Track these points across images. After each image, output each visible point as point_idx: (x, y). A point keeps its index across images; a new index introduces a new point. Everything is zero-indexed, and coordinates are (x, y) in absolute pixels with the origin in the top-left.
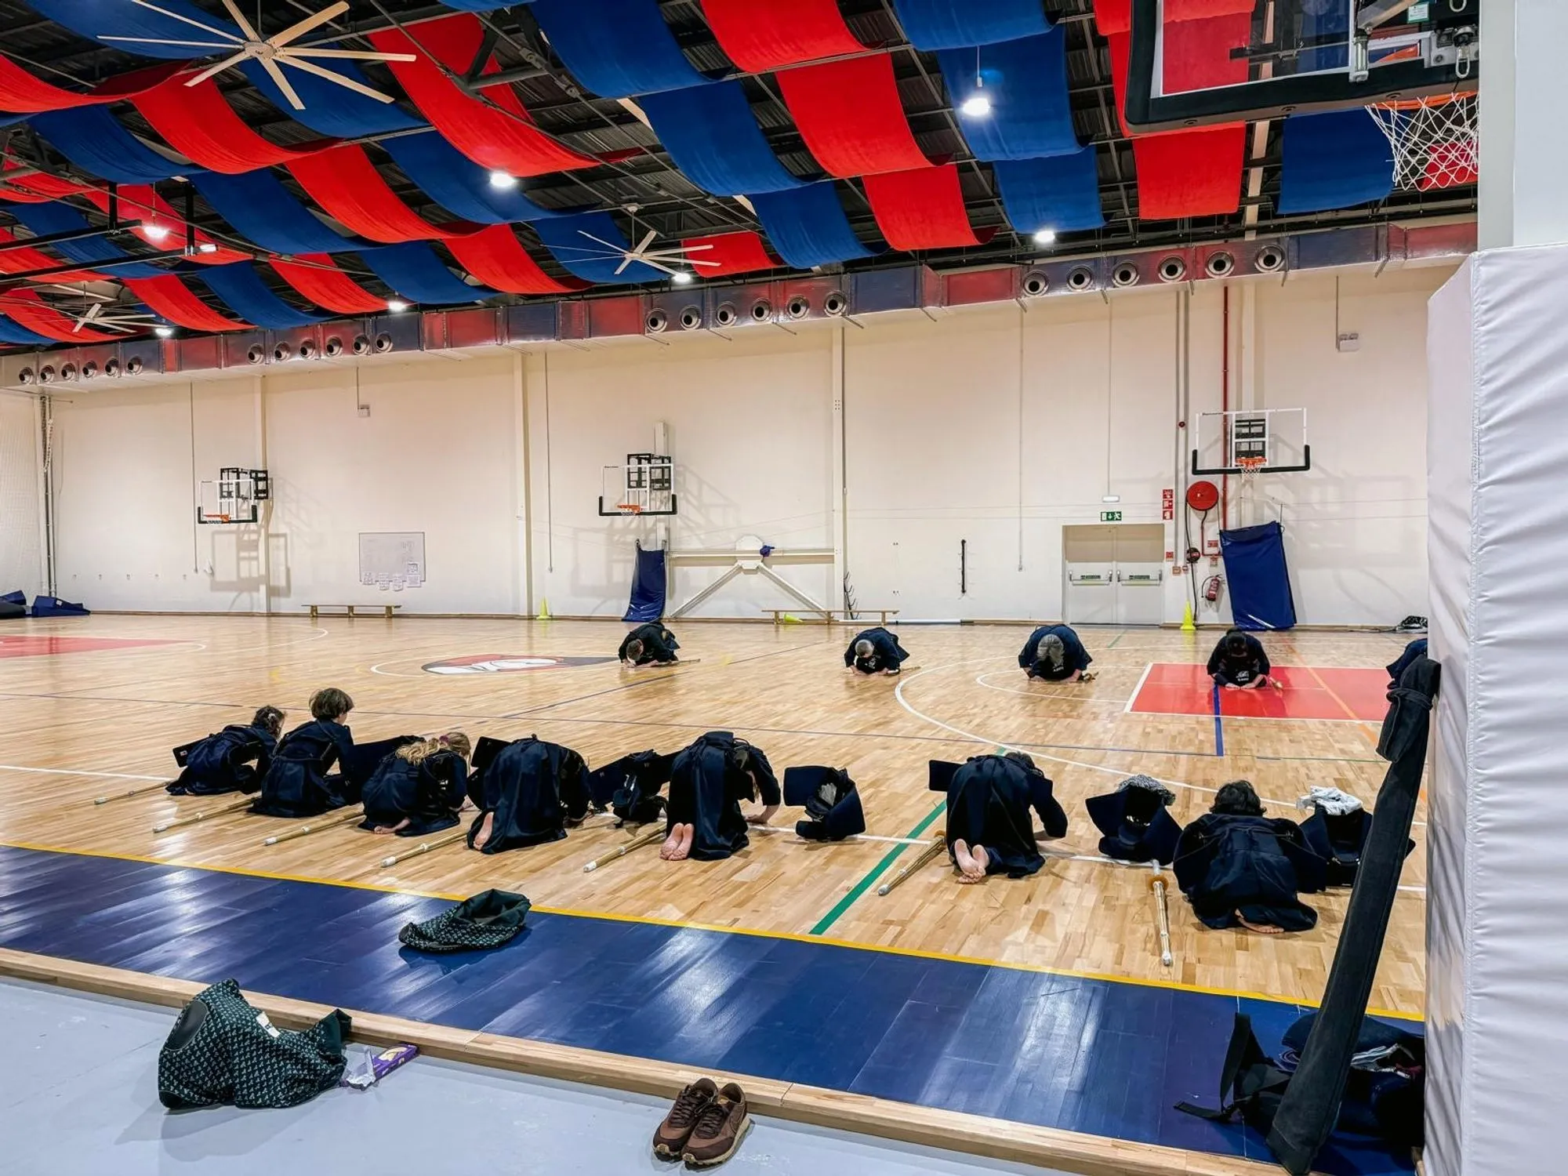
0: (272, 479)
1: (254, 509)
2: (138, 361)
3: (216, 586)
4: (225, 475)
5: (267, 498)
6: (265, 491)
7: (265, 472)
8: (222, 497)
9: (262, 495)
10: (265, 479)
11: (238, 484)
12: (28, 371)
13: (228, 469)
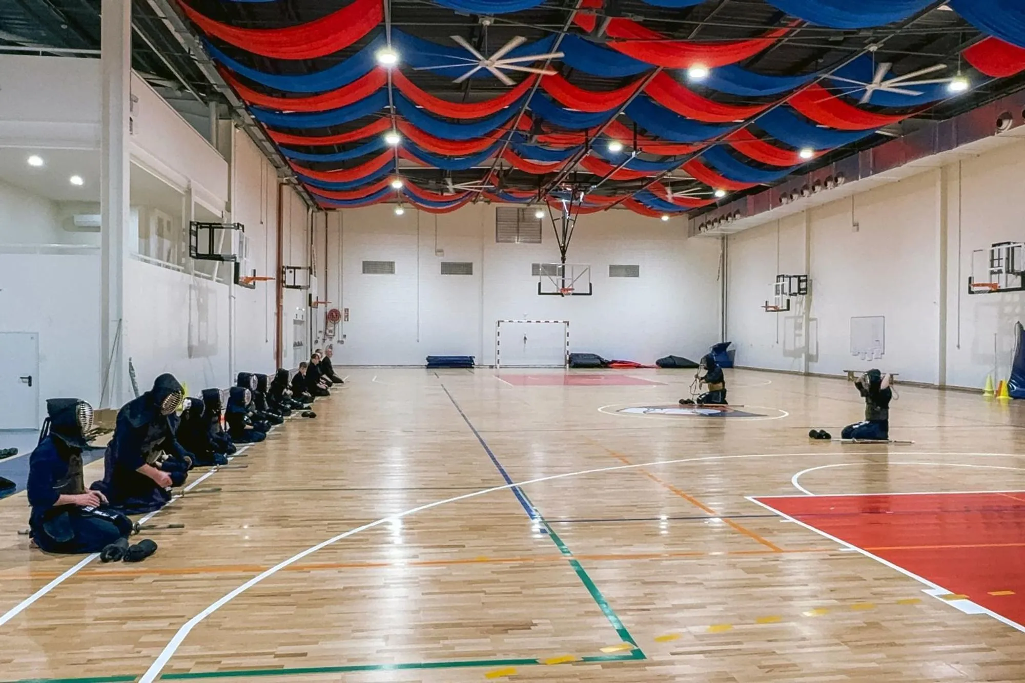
0: (811, 280)
1: (788, 301)
2: (738, 212)
3: (787, 353)
4: (781, 279)
5: (806, 293)
6: (806, 289)
7: (806, 276)
8: (777, 293)
9: (804, 292)
10: (806, 281)
11: (783, 285)
12: (702, 225)
13: (783, 276)
